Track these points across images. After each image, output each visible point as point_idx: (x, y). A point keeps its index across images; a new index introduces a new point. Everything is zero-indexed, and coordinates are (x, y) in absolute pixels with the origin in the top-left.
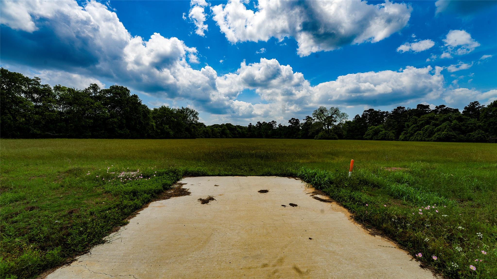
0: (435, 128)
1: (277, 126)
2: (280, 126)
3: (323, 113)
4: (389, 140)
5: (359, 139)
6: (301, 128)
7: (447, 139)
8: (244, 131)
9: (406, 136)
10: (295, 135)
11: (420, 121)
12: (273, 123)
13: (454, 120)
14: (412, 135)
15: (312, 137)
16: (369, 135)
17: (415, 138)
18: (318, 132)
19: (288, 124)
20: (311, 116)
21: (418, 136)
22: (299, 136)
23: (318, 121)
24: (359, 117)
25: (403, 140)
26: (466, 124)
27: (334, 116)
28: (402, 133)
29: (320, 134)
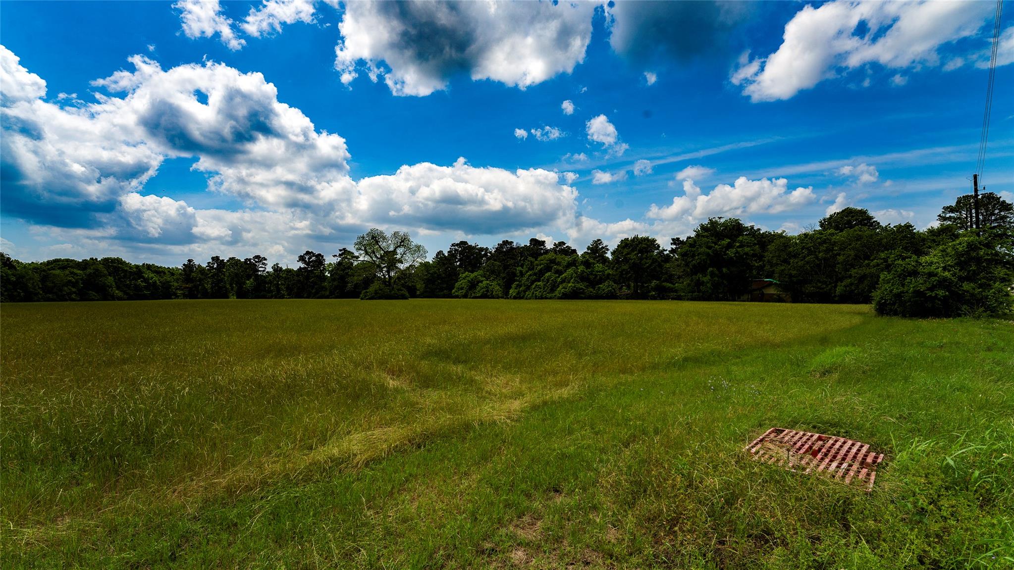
0: (559, 277)
1: (269, 269)
2: (277, 269)
3: (377, 242)
4: (493, 297)
5: (444, 296)
6: (329, 275)
7: (574, 295)
8: (169, 279)
9: (519, 291)
10: (314, 291)
11: (538, 265)
12: (256, 262)
13: (581, 265)
14: (528, 288)
15: (354, 294)
16: (462, 289)
17: (533, 293)
18: (367, 282)
19: (296, 266)
20: (351, 248)
21: (536, 291)
22: (323, 292)
23: (367, 258)
24: (443, 254)
25: (515, 298)
26: (594, 271)
27: (400, 251)
28: (514, 286)
29: (372, 289)
